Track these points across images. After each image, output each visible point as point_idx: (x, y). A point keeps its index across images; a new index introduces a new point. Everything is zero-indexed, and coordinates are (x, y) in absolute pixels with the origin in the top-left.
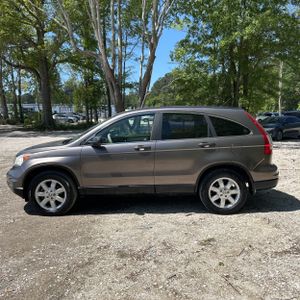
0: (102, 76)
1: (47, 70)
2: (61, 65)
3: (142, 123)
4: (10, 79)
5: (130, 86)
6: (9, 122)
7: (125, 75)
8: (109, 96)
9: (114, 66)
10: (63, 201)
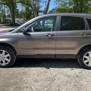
0: (32, 8)
1: (13, 5)
2: (18, 4)
3: (45, 24)
4: (1, 9)
5: (41, 12)
6: (2, 23)
7: (39, 7)
8: (34, 15)
9: (36, 3)
10: (9, 61)
